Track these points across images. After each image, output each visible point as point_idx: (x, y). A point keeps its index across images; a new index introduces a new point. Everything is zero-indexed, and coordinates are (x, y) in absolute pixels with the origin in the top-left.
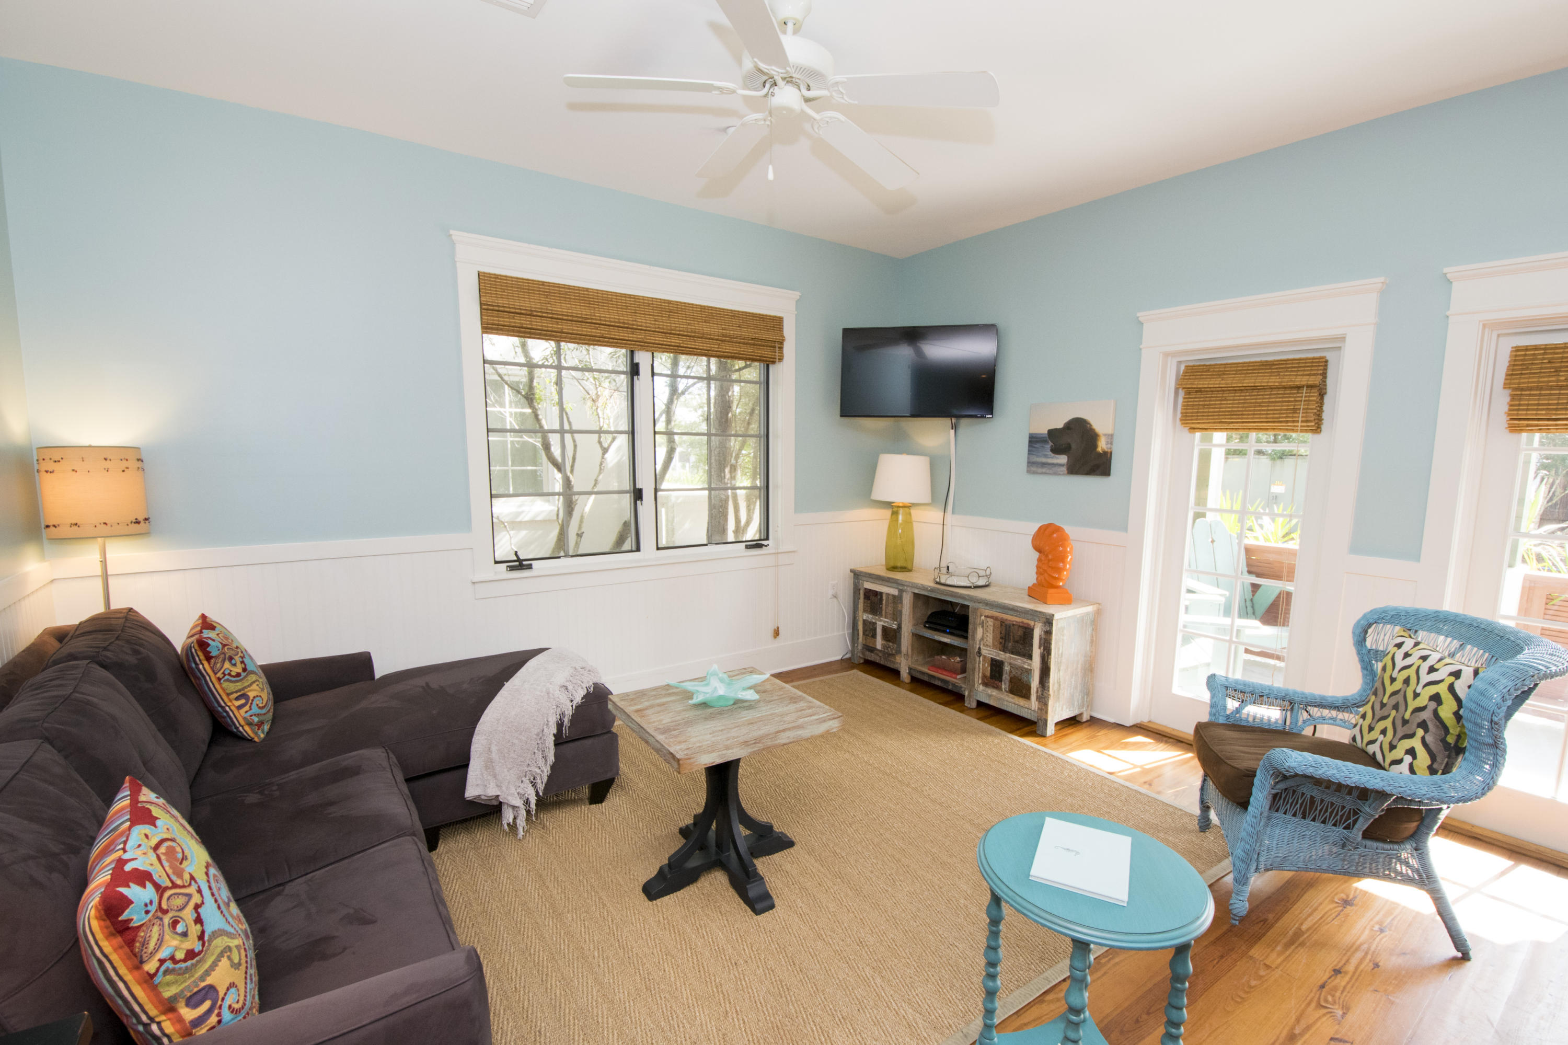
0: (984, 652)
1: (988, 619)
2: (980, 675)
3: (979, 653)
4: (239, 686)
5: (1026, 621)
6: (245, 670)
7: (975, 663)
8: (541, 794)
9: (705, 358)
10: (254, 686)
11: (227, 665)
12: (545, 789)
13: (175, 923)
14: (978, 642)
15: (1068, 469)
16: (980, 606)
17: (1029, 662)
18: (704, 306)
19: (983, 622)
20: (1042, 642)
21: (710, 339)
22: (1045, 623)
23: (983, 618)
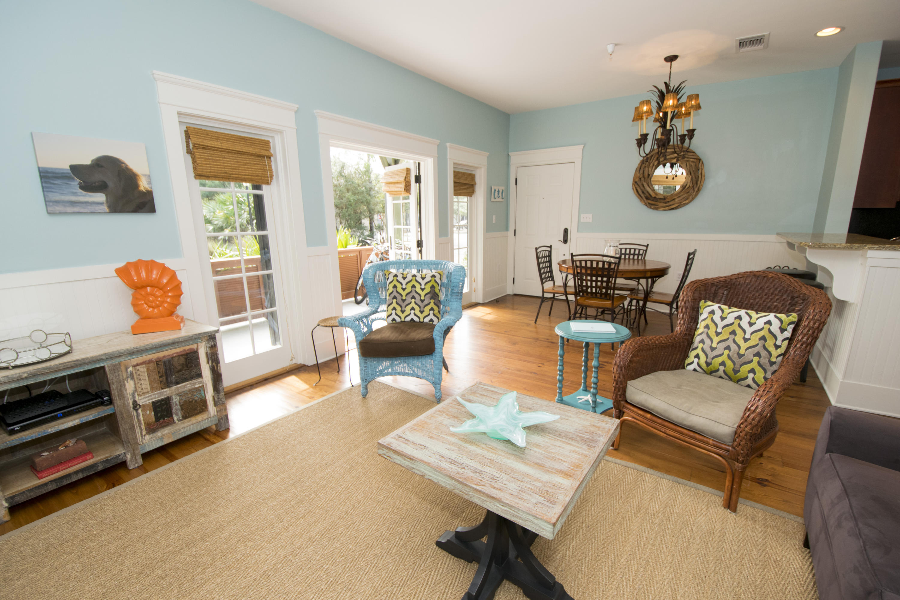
0: (141, 401)
1: (138, 368)
2: (143, 427)
3: (136, 406)
5: (187, 348)
7: (132, 419)
14: (130, 397)
15: (109, 207)
16: (122, 359)
17: (200, 380)
19: (132, 374)
20: (209, 356)
22: (208, 341)
23: (131, 369)
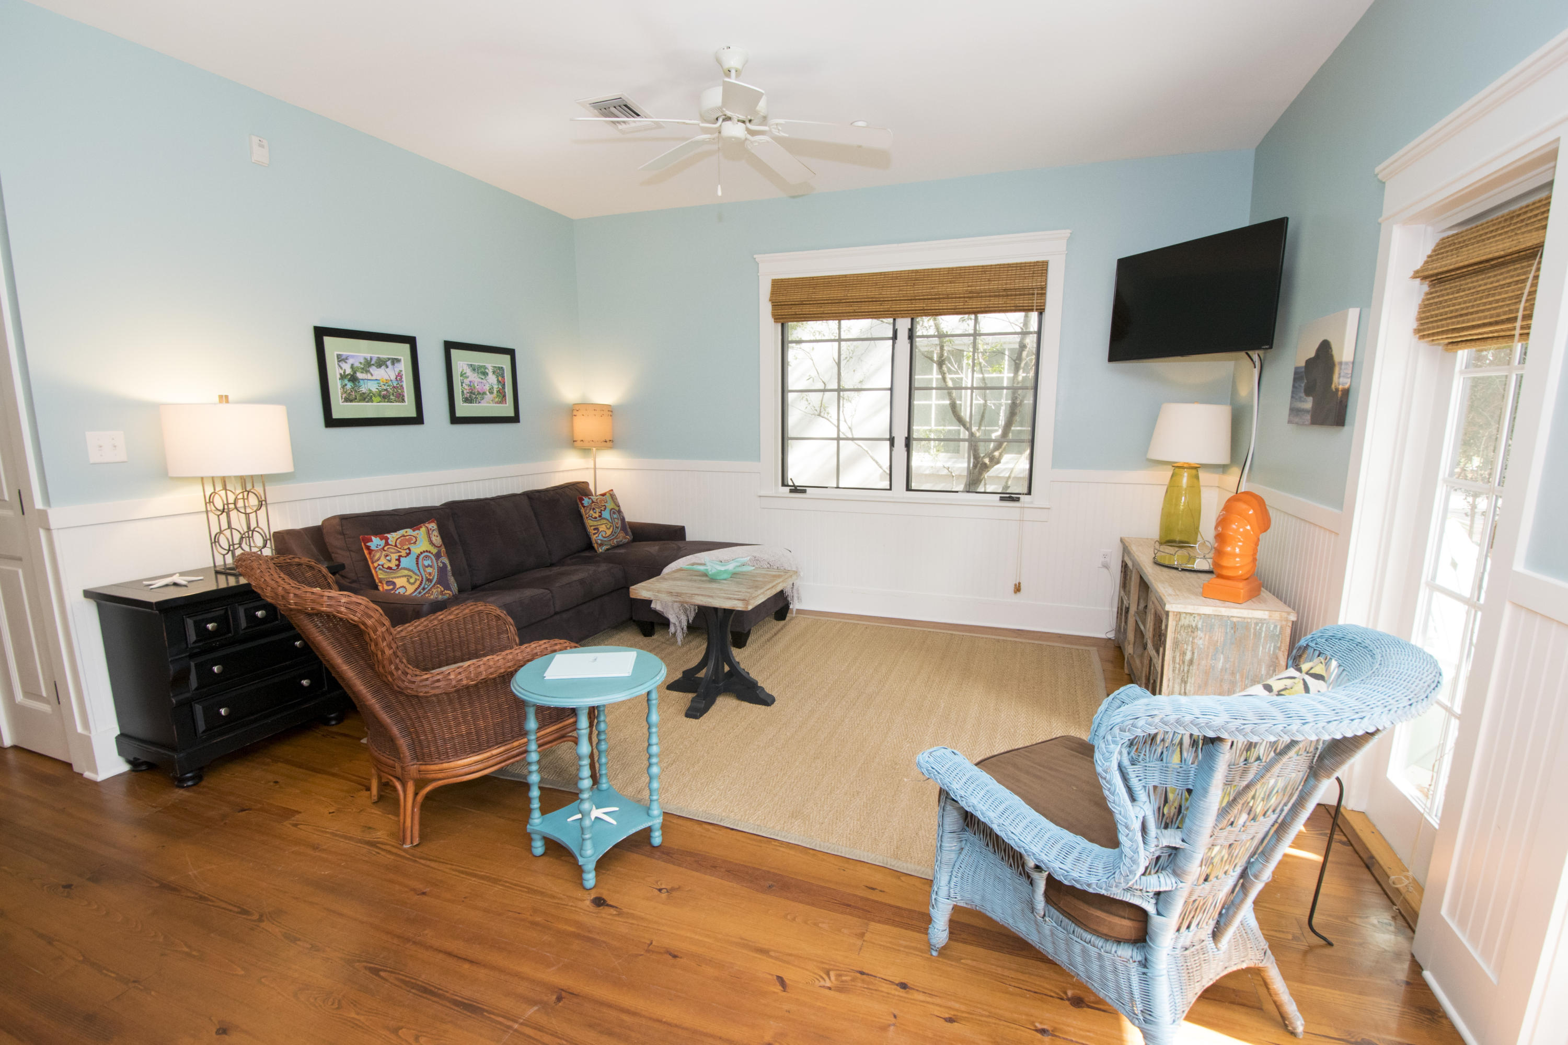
2: (1145, 674)
4: (595, 523)
6: (600, 516)
8: (690, 621)
9: (973, 316)
10: (604, 526)
11: (591, 512)
12: (694, 618)
13: (387, 556)
15: (1311, 417)
18: (953, 268)
21: (956, 298)
